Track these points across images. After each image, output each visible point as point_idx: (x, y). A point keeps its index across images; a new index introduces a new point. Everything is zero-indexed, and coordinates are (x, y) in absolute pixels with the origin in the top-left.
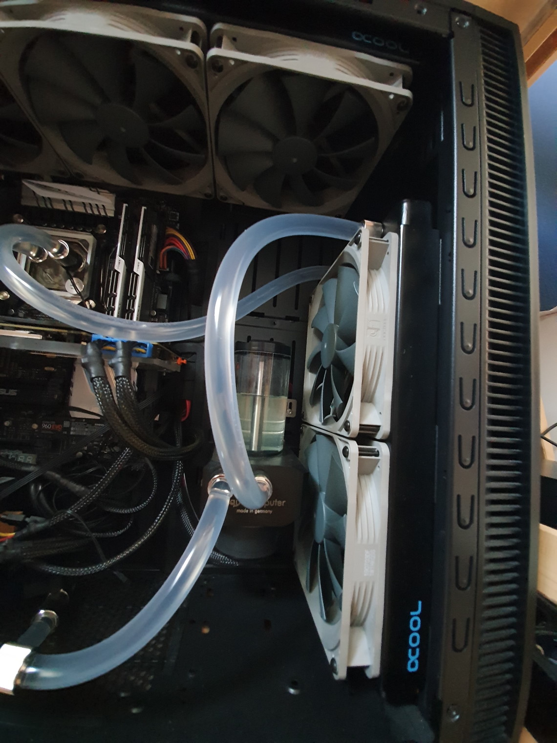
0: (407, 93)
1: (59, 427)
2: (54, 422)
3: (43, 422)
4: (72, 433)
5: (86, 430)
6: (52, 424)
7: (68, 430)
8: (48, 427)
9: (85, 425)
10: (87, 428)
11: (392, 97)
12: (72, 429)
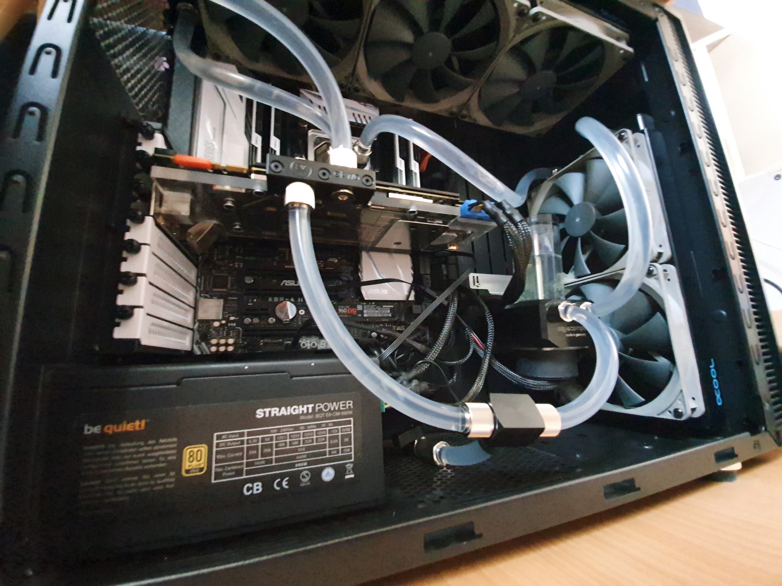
0: (631, 50)
1: (353, 311)
2: (348, 307)
3: (339, 307)
4: (365, 315)
5: (377, 311)
6: (347, 308)
7: (362, 312)
8: (344, 311)
9: (375, 307)
10: (377, 310)
11: (622, 52)
12: (365, 311)
